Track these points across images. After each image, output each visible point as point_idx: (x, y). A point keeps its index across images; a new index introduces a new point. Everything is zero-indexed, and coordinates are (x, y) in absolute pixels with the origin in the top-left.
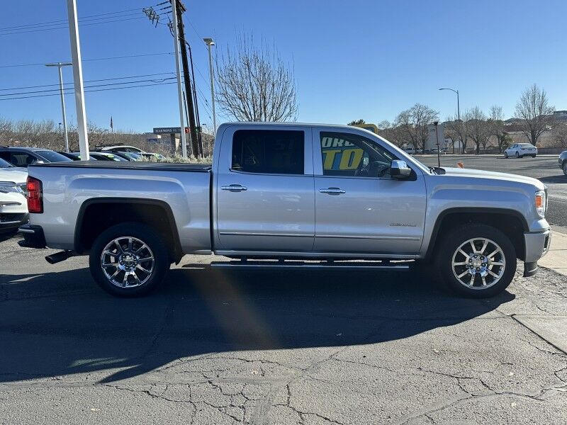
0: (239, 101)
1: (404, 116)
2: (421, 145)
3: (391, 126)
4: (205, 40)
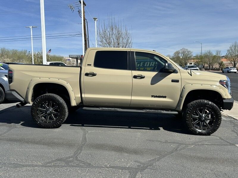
1: (178, 53)
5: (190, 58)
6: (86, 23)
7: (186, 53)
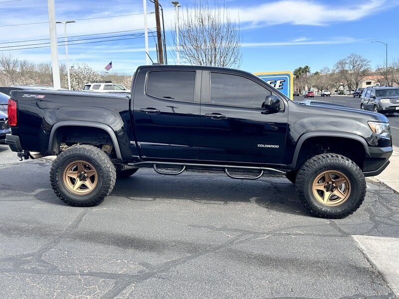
0: (194, 51)
1: (342, 63)
2: (355, 87)
3: (331, 72)
4: (173, 3)
5: (365, 73)
6: (160, 12)
7: (358, 63)
